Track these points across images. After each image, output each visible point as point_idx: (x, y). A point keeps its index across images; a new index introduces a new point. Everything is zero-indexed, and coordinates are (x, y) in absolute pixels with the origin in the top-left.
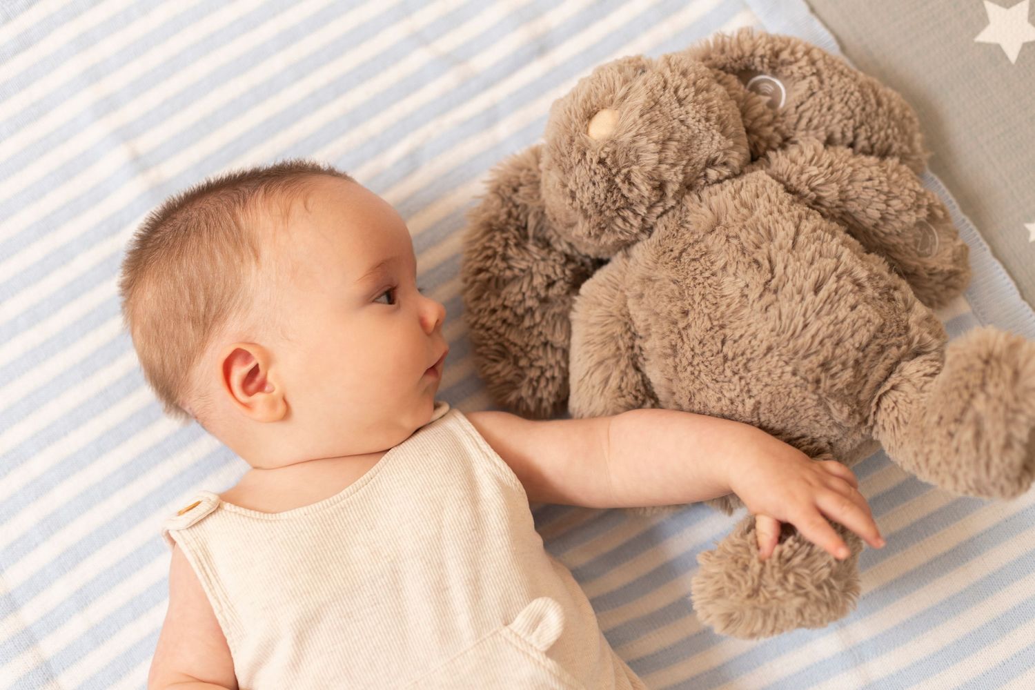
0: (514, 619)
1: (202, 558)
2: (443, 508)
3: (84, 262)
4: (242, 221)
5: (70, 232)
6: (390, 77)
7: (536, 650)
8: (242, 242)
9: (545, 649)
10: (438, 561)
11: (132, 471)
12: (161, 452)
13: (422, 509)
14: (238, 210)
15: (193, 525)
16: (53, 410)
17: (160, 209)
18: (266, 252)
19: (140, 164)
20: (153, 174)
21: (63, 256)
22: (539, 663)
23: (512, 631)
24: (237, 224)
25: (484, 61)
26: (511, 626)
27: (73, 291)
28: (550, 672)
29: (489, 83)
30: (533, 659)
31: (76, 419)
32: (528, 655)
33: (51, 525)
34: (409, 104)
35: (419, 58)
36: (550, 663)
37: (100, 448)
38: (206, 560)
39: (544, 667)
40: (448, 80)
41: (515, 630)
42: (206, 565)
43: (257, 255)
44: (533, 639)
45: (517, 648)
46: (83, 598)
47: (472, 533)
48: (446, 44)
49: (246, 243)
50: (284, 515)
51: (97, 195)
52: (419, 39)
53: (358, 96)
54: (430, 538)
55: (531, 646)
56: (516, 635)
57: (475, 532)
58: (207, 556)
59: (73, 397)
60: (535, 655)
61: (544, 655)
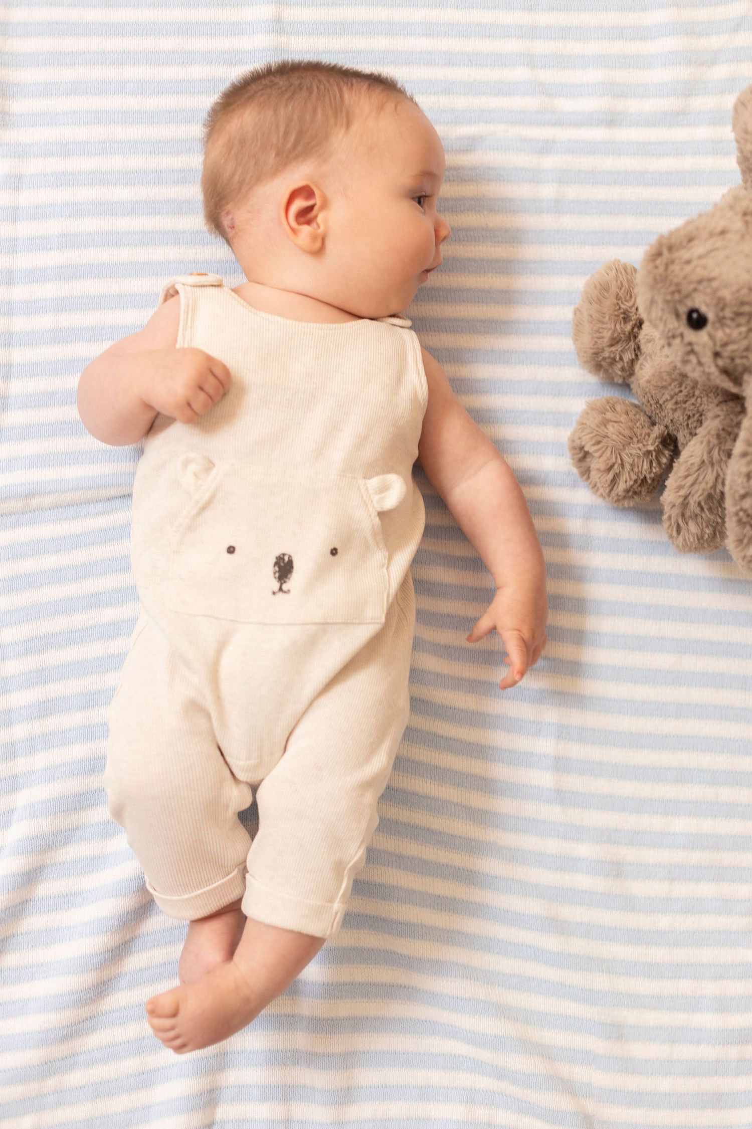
0: (371, 478)
1: (190, 307)
2: (370, 382)
3: (198, 72)
4: (346, 96)
5: (200, 44)
6: (493, 74)
7: (373, 507)
8: (341, 111)
9: (379, 510)
10: (346, 410)
11: (146, 239)
12: (175, 238)
13: (356, 372)
14: (345, 89)
15: (196, 286)
16: (116, 162)
17: (280, 62)
18: (356, 126)
19: (278, 26)
20: (284, 39)
21: (186, 58)
22: (370, 516)
23: (365, 484)
24: (342, 97)
25: (565, 105)
26: (367, 481)
27: (178, 87)
28: (373, 527)
29: (559, 122)
30: (369, 510)
31: (129, 178)
32: (367, 506)
33: (69, 241)
34: (494, 102)
35: (520, 74)
36: (377, 519)
37: (133, 209)
38: (192, 309)
39: (372, 520)
40: (531, 103)
41: (368, 485)
42: (190, 312)
43: (348, 125)
44: (376, 498)
45: (362, 497)
46: (62, 305)
47: (380, 409)
48: (547, 76)
49: (344, 114)
50: (263, 314)
51: (236, 29)
52: (529, 60)
53: (463, 74)
54: (350, 393)
55: (372, 501)
56: (367, 489)
57: (383, 410)
58: (195, 308)
59: (135, 162)
60: (371, 509)
61: (376, 513)
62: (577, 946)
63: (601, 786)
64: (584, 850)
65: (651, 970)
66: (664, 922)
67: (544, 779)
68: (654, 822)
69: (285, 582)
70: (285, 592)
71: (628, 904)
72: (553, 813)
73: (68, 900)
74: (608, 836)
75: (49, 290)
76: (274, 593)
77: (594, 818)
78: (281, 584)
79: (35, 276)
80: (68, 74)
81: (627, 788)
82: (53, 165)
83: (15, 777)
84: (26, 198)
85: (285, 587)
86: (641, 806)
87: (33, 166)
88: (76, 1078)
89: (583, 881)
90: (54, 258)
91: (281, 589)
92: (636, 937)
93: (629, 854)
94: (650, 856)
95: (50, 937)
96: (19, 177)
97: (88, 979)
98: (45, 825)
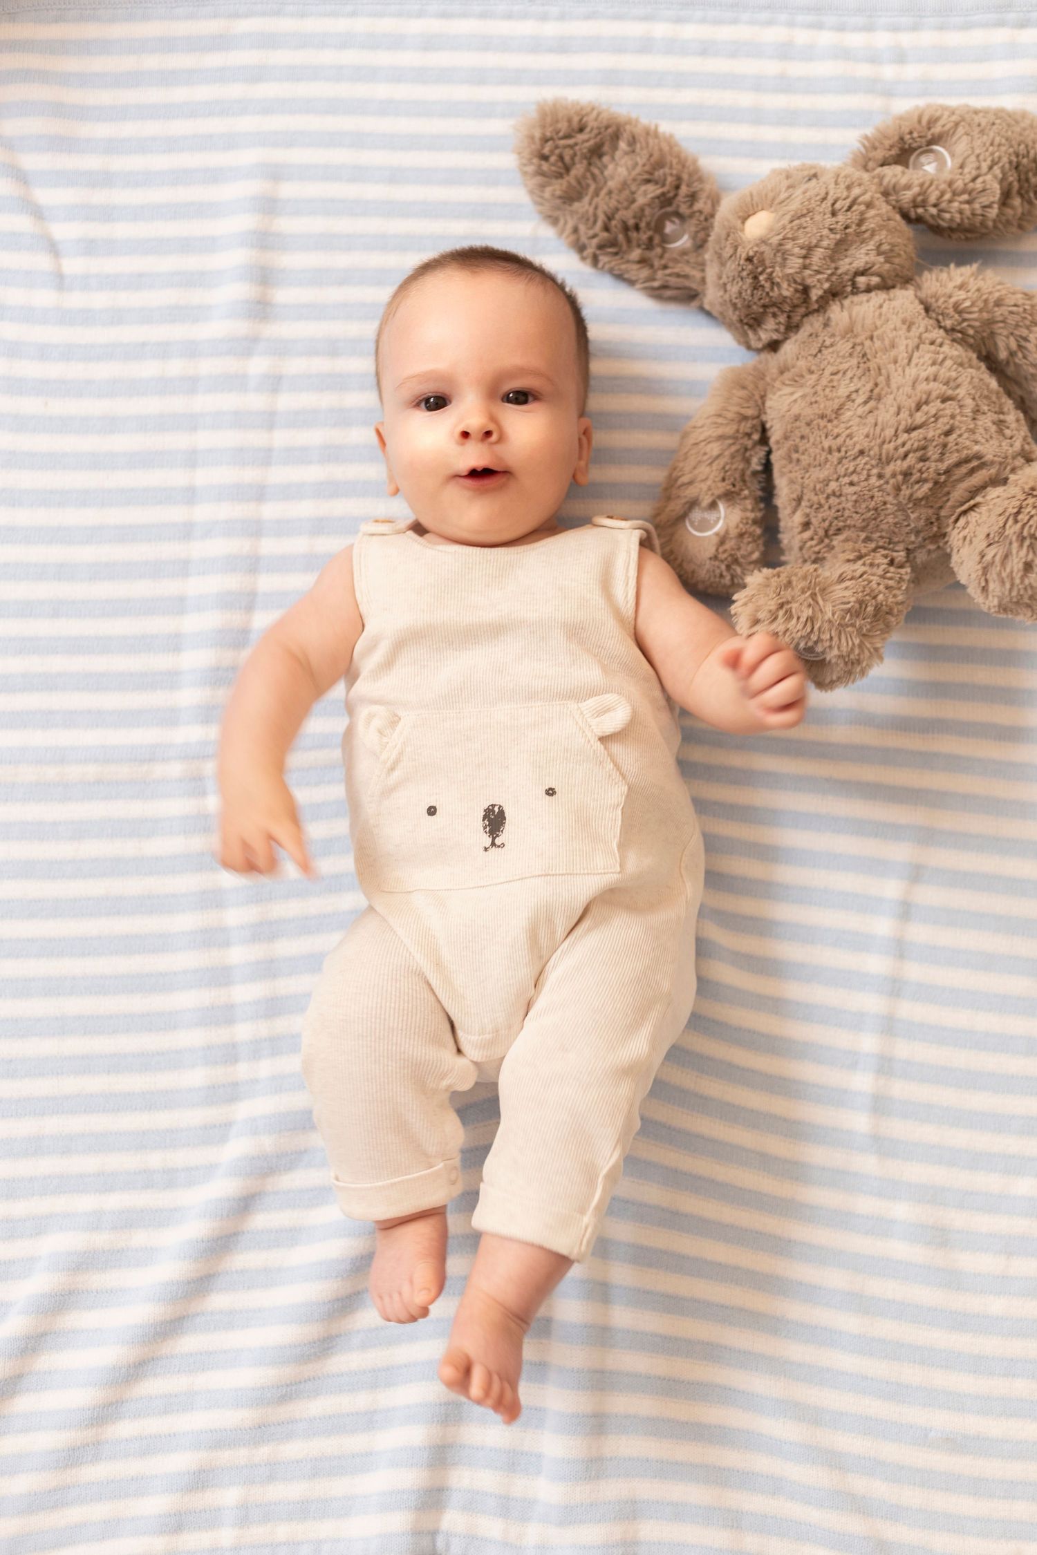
0: (585, 700)
7: (592, 731)
22: (589, 742)
23: (579, 708)
26: (580, 705)
28: (593, 754)
32: (584, 732)
36: (599, 744)
39: (592, 747)
41: (582, 709)
44: (594, 722)
45: (577, 722)
55: (590, 727)
56: (581, 712)
61: (597, 738)
62: (886, 1328)
63: (928, 1133)
64: (901, 1211)
65: (978, 1365)
66: (997, 1305)
67: (860, 1122)
68: (989, 1182)
69: (498, 836)
70: (499, 847)
71: (953, 1280)
72: (868, 1164)
73: (290, 1236)
74: (932, 1195)
75: (305, 509)
76: (486, 849)
77: (916, 1172)
78: (494, 839)
79: (290, 492)
80: (342, 260)
81: (960, 1138)
82: (320, 365)
83: (235, 1085)
84: (286, 401)
85: (498, 841)
86: (975, 1160)
87: (295, 366)
88: (293, 1449)
89: (900, 1249)
90: (313, 473)
91: (493, 844)
92: (960, 1322)
93: (957, 1219)
94: (984, 1223)
95: (268, 1277)
96: (279, 378)
97: (313, 1331)
98: (268, 1143)
